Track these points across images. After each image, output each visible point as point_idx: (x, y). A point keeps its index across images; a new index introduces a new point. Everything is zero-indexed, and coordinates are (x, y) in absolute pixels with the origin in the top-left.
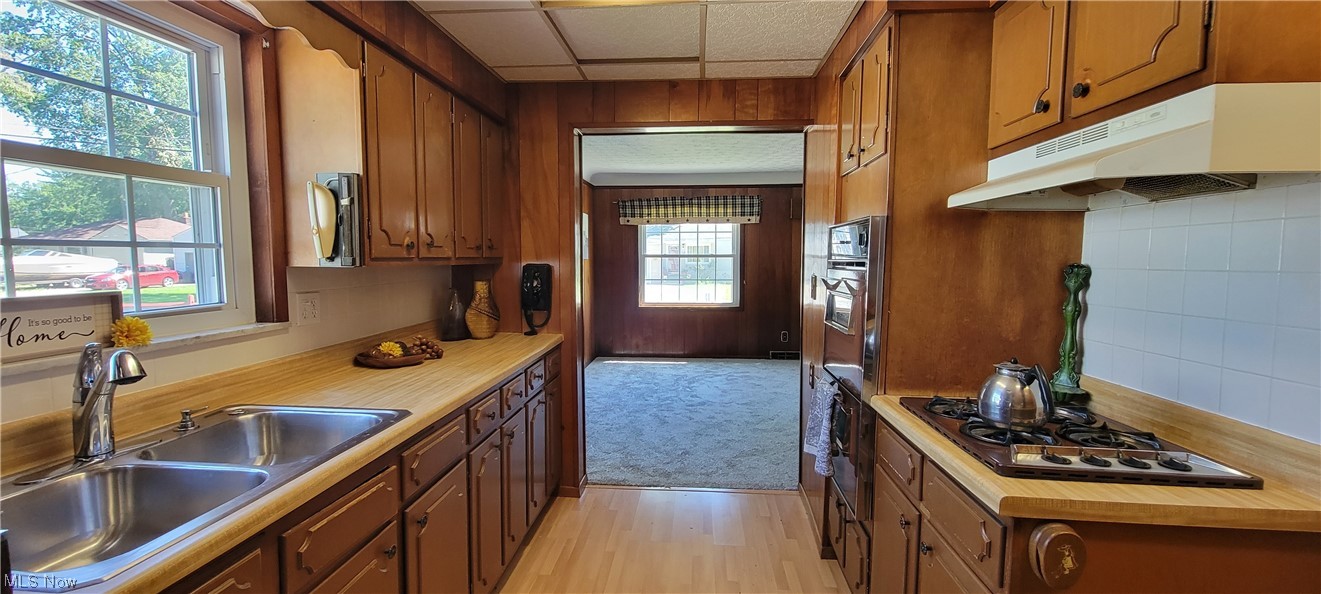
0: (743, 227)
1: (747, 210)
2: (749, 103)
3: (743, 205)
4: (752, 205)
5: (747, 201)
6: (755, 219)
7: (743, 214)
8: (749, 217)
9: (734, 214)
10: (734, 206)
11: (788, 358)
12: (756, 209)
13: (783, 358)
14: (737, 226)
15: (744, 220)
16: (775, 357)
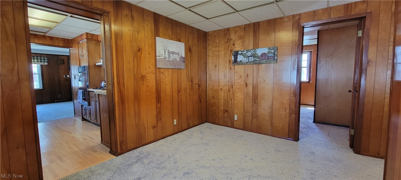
0: (42, 66)
1: (43, 61)
2: (56, 42)
3: (41, 59)
4: (44, 60)
5: (42, 58)
6: (46, 64)
7: (41, 62)
8: (44, 63)
9: (38, 62)
10: (37, 59)
11: (62, 102)
12: (46, 61)
13: (60, 102)
14: (39, 65)
15: (42, 64)
16: (57, 102)
